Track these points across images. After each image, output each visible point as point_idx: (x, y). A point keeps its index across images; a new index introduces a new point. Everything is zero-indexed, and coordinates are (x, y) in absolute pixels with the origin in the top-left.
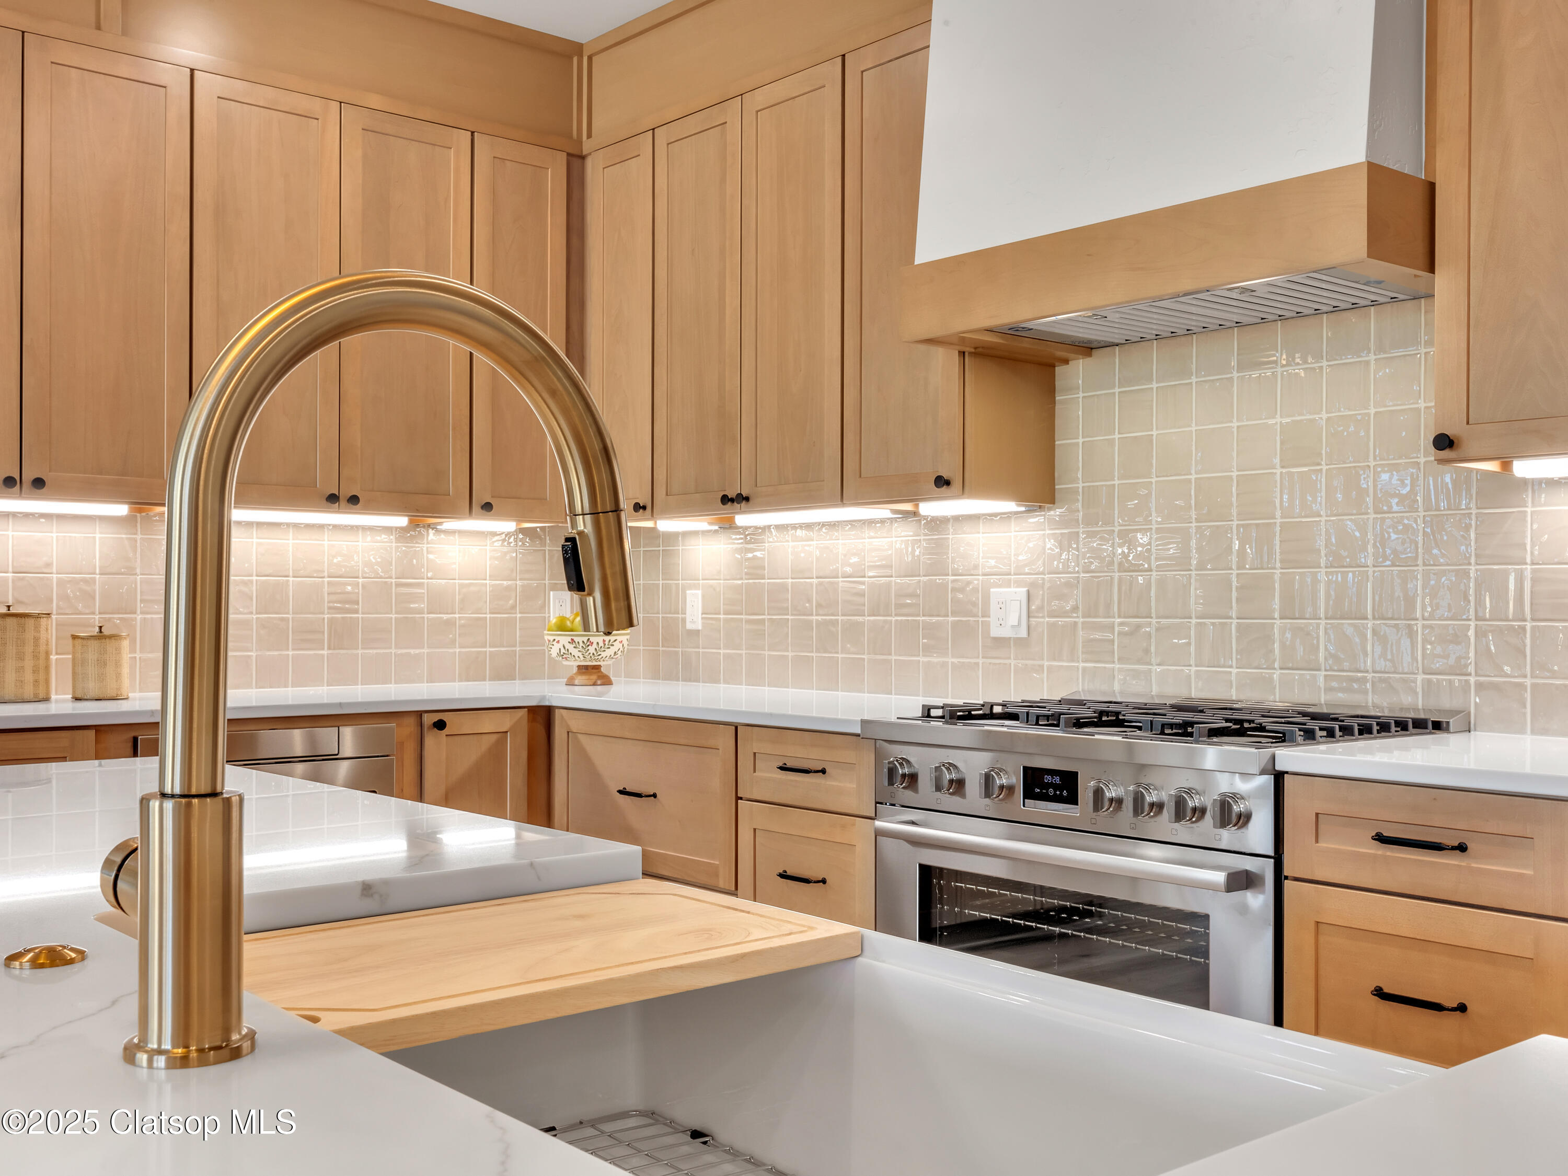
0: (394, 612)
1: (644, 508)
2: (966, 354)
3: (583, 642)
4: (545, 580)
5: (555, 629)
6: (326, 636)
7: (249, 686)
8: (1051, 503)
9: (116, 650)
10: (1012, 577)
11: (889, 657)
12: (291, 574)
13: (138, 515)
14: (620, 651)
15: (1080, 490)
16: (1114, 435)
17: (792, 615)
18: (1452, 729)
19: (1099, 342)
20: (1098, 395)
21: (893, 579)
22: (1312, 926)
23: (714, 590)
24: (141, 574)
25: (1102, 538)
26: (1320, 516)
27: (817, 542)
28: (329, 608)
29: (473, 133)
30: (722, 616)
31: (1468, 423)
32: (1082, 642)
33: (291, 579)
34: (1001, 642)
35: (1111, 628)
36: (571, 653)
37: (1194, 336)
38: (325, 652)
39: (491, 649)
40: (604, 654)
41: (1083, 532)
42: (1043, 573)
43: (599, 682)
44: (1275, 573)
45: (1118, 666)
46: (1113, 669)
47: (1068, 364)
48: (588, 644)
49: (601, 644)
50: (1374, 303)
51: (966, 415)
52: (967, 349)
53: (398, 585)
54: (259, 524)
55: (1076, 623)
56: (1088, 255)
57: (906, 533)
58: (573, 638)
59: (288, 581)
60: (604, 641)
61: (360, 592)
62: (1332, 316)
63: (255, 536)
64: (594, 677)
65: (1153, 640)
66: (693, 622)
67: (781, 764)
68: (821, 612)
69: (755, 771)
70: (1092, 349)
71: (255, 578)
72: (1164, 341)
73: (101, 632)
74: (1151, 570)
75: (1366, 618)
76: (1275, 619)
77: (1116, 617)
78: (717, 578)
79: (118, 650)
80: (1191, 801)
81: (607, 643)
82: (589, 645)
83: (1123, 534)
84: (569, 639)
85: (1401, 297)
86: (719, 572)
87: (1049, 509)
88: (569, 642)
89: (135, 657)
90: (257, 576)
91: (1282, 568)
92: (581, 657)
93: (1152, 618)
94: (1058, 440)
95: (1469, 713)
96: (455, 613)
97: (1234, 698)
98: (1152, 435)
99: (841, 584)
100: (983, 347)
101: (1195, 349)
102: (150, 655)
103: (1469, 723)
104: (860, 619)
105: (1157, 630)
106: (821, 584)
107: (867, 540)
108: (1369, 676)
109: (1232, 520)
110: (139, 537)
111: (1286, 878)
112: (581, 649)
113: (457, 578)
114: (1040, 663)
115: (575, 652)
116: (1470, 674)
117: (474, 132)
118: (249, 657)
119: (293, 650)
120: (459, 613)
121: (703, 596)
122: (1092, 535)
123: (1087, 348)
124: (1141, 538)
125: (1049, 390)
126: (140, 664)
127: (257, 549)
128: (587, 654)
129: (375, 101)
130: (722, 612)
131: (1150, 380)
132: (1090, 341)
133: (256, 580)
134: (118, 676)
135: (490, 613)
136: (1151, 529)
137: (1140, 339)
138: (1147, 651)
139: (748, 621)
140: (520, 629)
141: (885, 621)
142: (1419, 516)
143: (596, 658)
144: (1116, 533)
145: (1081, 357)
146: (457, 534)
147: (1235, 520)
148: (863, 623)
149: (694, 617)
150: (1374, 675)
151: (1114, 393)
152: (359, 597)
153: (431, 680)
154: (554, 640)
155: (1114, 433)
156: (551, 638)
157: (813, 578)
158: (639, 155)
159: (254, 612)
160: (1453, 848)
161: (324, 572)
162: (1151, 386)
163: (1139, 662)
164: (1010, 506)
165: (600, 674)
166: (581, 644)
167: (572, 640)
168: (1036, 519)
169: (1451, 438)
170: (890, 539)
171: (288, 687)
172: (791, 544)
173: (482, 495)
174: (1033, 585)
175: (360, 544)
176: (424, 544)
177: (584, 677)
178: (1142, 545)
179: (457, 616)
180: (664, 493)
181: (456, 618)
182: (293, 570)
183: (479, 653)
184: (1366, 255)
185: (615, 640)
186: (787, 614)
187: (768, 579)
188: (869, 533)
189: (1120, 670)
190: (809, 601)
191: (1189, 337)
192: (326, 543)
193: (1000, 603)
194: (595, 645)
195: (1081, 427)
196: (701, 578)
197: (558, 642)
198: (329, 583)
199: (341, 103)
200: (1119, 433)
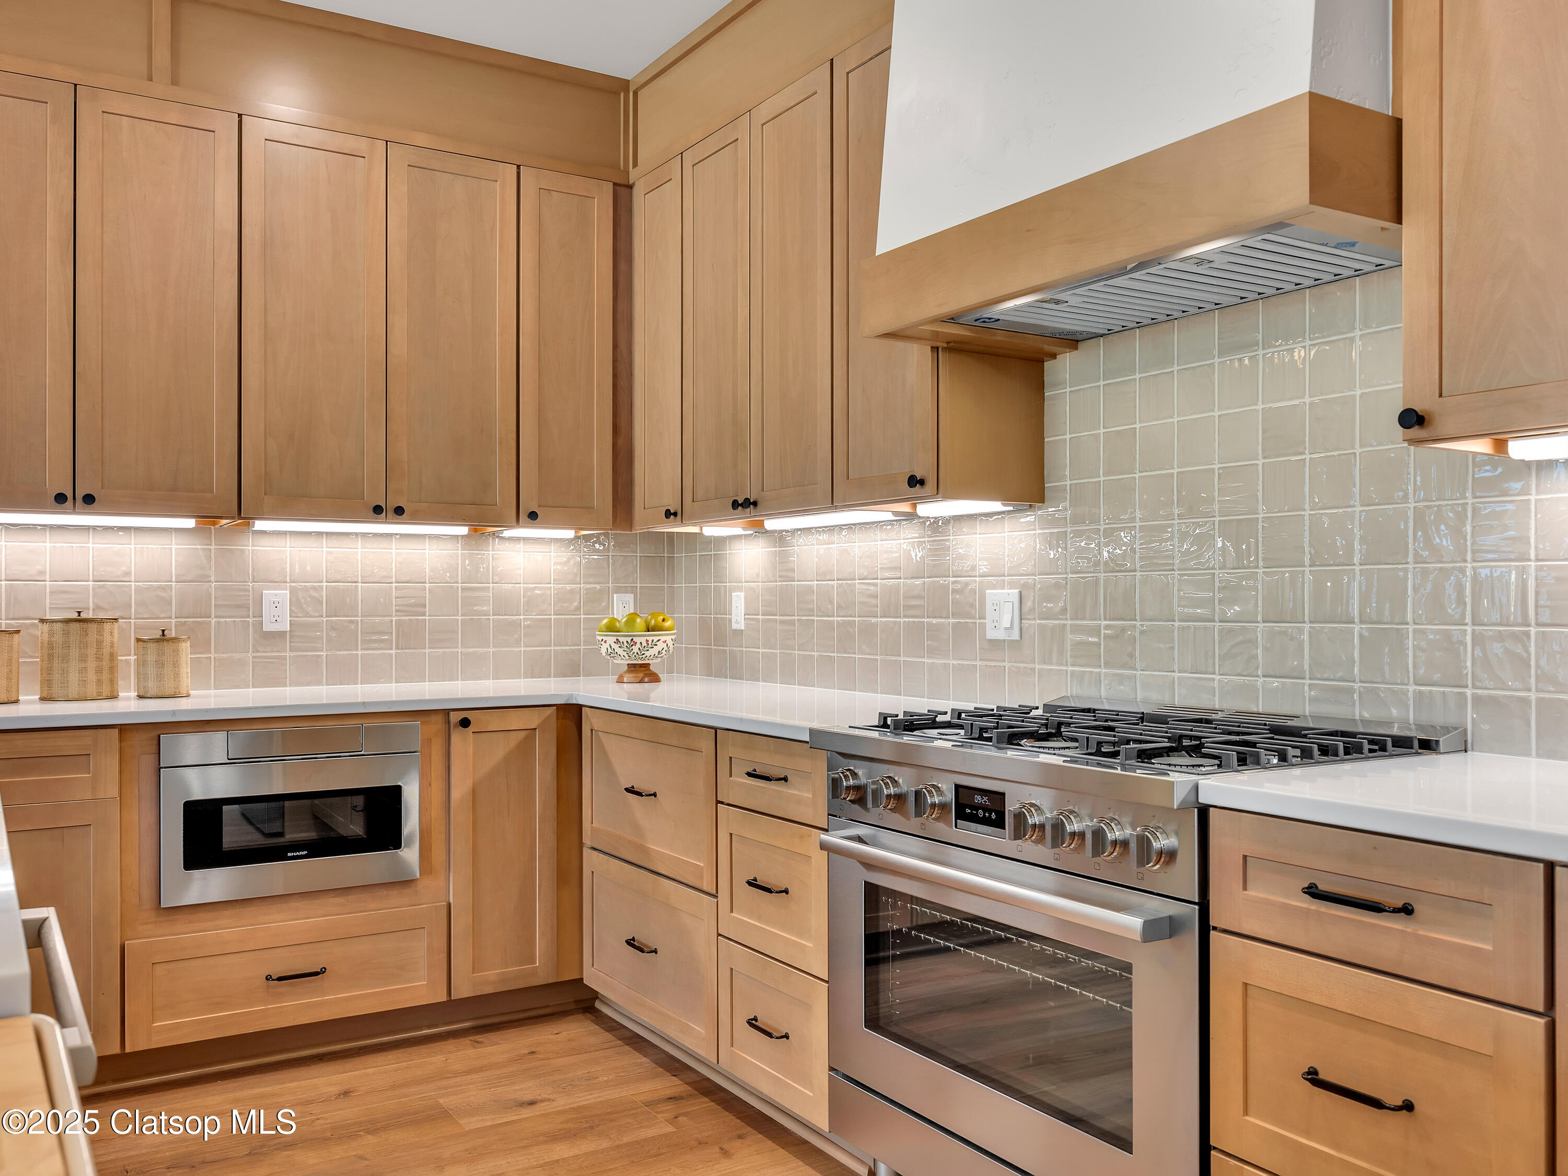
0: (460, 614)
1: (675, 514)
2: (940, 349)
3: (627, 642)
4: (609, 583)
5: (605, 630)
6: (394, 637)
7: (320, 683)
8: (1040, 502)
9: (174, 651)
10: (1006, 578)
11: (898, 658)
12: (360, 580)
13: (212, 527)
14: (664, 650)
15: (1068, 488)
16: (1100, 429)
17: (817, 616)
18: (1442, 748)
19: (1088, 333)
20: (1084, 389)
21: (902, 580)
22: (1240, 989)
23: (754, 592)
24: (215, 582)
25: (1089, 538)
26: (1305, 510)
27: (838, 545)
28: (397, 611)
29: (518, 167)
30: (760, 617)
31: (1441, 396)
32: (1071, 646)
33: (360, 585)
34: (996, 644)
35: (1096, 631)
36: (617, 653)
37: (1176, 321)
38: (393, 652)
39: (555, 648)
40: (647, 654)
41: (1071, 532)
42: (1034, 575)
43: (646, 680)
44: (1258, 572)
45: (1104, 670)
46: (1100, 673)
47: (1056, 358)
48: (632, 643)
49: (644, 644)
50: (1358, 273)
51: (940, 412)
52: (938, 344)
53: (463, 589)
54: (329, 534)
55: (1064, 625)
56: (1028, 231)
57: (913, 535)
58: (618, 638)
59: (357, 586)
60: (647, 641)
61: (427, 596)
62: (1314, 290)
63: (324, 546)
64: (641, 675)
65: (1138, 644)
66: (737, 622)
67: (750, 770)
68: (841, 614)
69: (731, 776)
70: (1078, 341)
71: (325, 584)
72: (1145, 329)
73: (163, 635)
74: (1135, 571)
75: (1353, 622)
76: (1258, 622)
77: (1102, 619)
78: (756, 580)
79: (176, 652)
80: (1110, 833)
81: (650, 643)
82: (632, 645)
83: (1109, 533)
84: (614, 639)
85: (1388, 263)
86: (758, 575)
87: (1040, 509)
88: (615, 642)
89: (210, 657)
90: (327, 582)
91: (1264, 568)
92: (626, 656)
93: (1136, 620)
94: (1047, 437)
95: (1465, 731)
96: (520, 615)
97: (1217, 707)
98: (1136, 428)
99: (857, 586)
100: (954, 342)
101: (1177, 336)
102: (224, 655)
103: (1466, 742)
104: (873, 620)
105: (1142, 632)
106: (840, 586)
107: (879, 543)
108: (1357, 686)
109: (1214, 516)
110: (213, 547)
111: (1215, 928)
112: (625, 649)
113: (522, 582)
114: (1032, 666)
115: (620, 651)
116: (1466, 687)
117: (520, 165)
118: (320, 656)
119: (362, 649)
120: (524, 615)
121: (745, 598)
122: (1078, 534)
123: (1072, 341)
124: (1125, 537)
125: (1039, 386)
126: (215, 664)
127: (326, 558)
128: (631, 653)
129: (421, 139)
130: (760, 614)
131: (1133, 372)
132: (1075, 333)
133: (326, 586)
134: (177, 676)
135: (555, 615)
136: (1135, 526)
137: (1122, 329)
138: (1132, 655)
139: (782, 622)
140: (583, 629)
141: (895, 623)
142: (1409, 508)
143: (641, 657)
144: (1101, 532)
145: (1068, 350)
146: (522, 541)
147: (1217, 516)
148: (876, 624)
149: (738, 620)
150: (1361, 685)
151: (1100, 386)
152: (426, 601)
153: (496, 677)
154: (602, 640)
155: (1100, 428)
156: (600, 638)
157: (834, 580)
158: (671, 180)
159: (324, 616)
160: (1396, 911)
161: (392, 578)
162: (1134, 377)
163: (1124, 666)
164: (996, 506)
165: (647, 672)
166: (626, 644)
167: (617, 640)
168: (1029, 518)
169: (1420, 414)
170: (899, 541)
171: (358, 684)
172: (816, 547)
173: (528, 504)
174: (1025, 586)
175: (427, 551)
176: (489, 551)
177: (631, 675)
178: (1125, 544)
179: (522, 617)
180: (691, 499)
181: (521, 619)
182: (362, 578)
183: (544, 651)
184: (1308, 201)
185: (659, 640)
186: (813, 615)
187: (798, 581)
188: (881, 536)
189: (1106, 675)
190: (831, 602)
191: (1170, 323)
192: (394, 551)
193: (995, 605)
194: (638, 645)
195: (1068, 423)
196: (744, 581)
197: (605, 642)
198: (396, 587)
199: (387, 141)
200: (1104, 428)
